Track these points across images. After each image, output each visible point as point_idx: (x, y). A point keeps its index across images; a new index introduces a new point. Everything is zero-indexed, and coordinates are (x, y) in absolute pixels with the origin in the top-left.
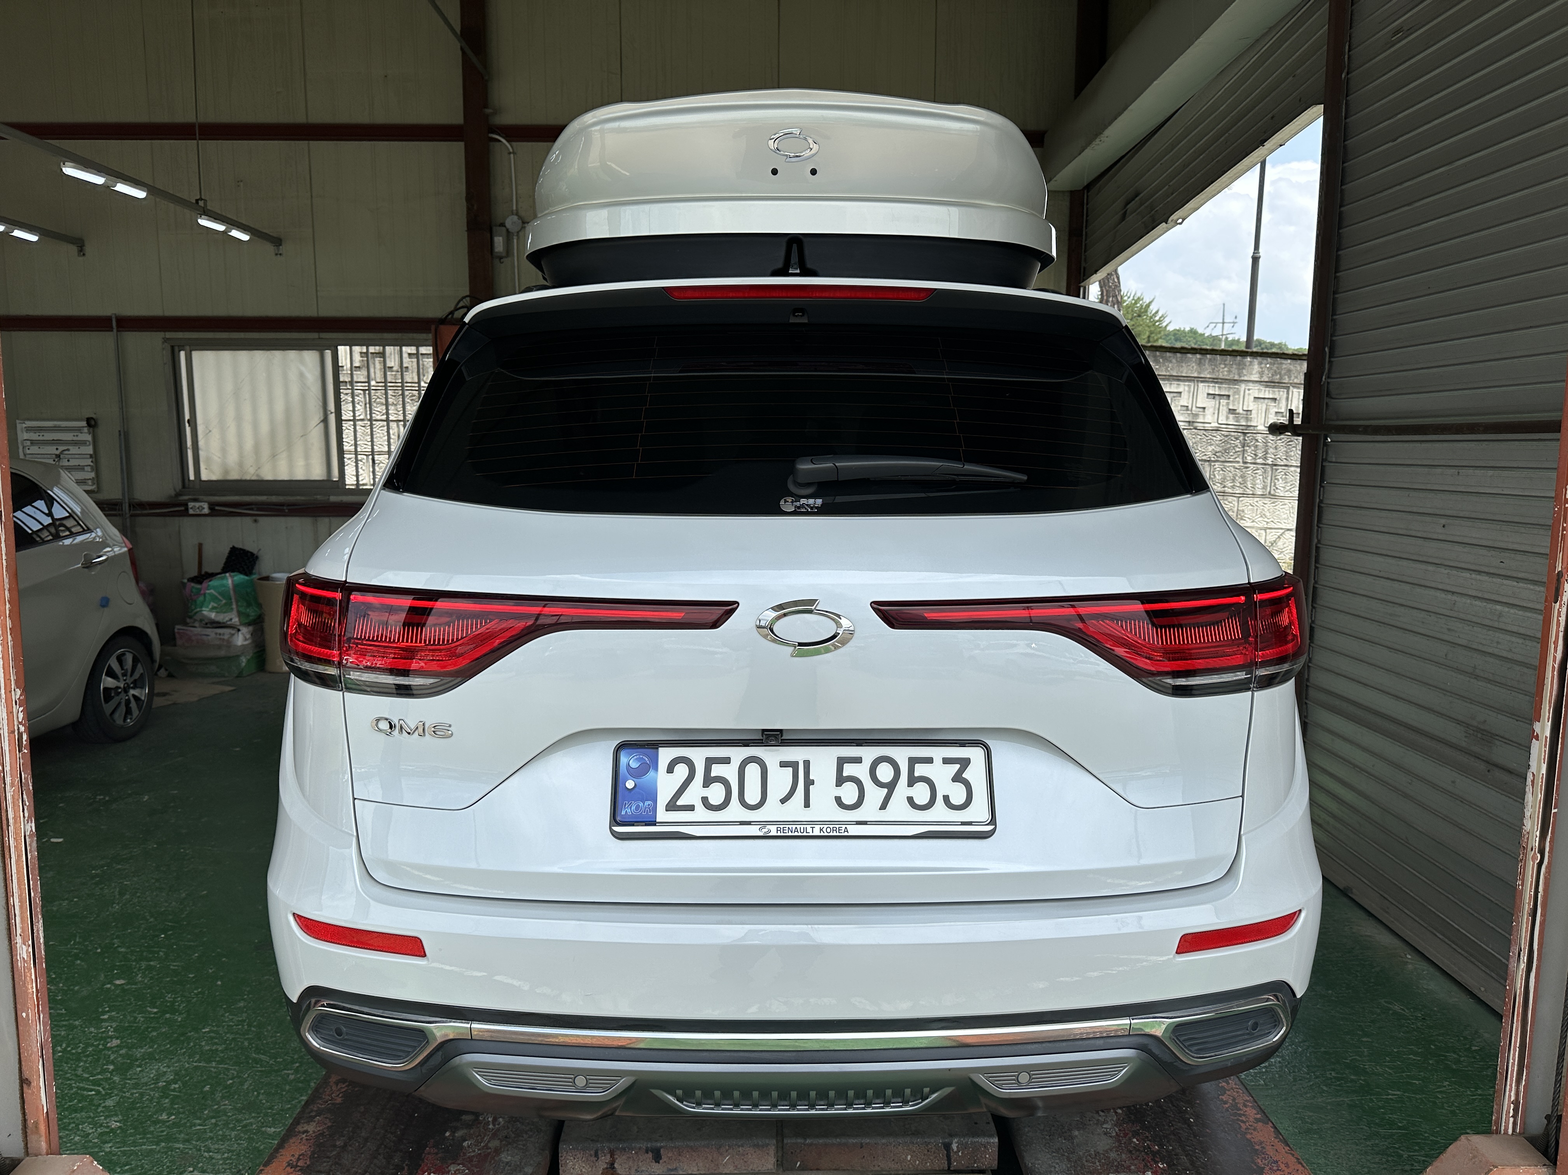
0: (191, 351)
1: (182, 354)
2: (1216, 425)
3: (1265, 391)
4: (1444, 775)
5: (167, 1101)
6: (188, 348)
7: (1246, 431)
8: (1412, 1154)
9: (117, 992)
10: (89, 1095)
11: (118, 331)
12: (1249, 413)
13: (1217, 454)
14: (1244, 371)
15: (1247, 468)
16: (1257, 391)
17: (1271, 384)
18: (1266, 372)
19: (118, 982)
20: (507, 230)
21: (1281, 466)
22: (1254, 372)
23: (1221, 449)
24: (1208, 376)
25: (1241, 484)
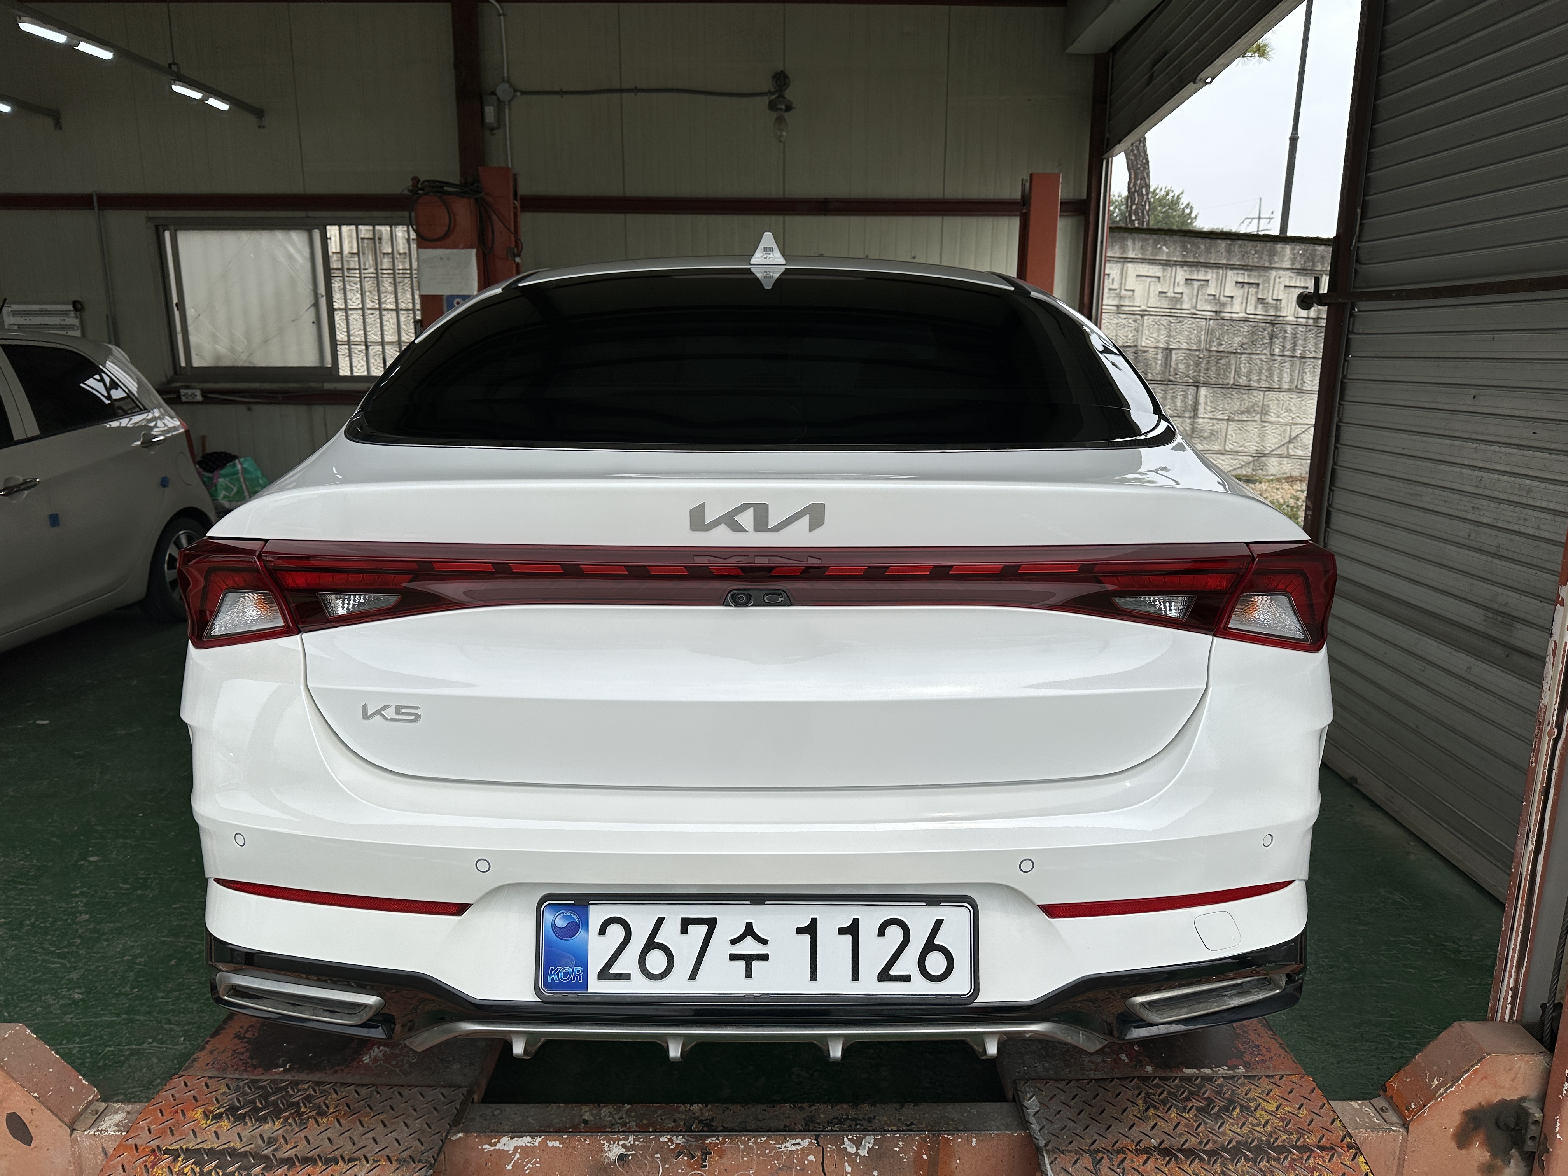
0: (175, 231)
1: (167, 235)
2: (1244, 315)
3: (1296, 279)
4: (1460, 661)
5: (132, 974)
6: (172, 227)
7: (1274, 322)
8: (1403, 1041)
9: (91, 868)
10: (54, 968)
11: (99, 209)
12: (1279, 303)
13: (1244, 346)
14: (1276, 259)
15: (1275, 360)
16: (1288, 279)
17: (1302, 271)
18: (1299, 258)
19: (91, 859)
20: (499, 99)
21: (1310, 358)
22: (1286, 259)
23: (1247, 340)
24: (1238, 263)
25: (1266, 376)
